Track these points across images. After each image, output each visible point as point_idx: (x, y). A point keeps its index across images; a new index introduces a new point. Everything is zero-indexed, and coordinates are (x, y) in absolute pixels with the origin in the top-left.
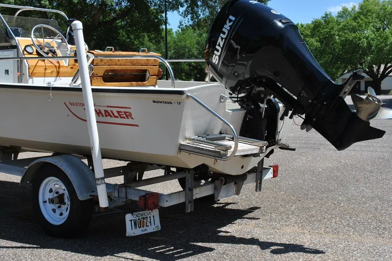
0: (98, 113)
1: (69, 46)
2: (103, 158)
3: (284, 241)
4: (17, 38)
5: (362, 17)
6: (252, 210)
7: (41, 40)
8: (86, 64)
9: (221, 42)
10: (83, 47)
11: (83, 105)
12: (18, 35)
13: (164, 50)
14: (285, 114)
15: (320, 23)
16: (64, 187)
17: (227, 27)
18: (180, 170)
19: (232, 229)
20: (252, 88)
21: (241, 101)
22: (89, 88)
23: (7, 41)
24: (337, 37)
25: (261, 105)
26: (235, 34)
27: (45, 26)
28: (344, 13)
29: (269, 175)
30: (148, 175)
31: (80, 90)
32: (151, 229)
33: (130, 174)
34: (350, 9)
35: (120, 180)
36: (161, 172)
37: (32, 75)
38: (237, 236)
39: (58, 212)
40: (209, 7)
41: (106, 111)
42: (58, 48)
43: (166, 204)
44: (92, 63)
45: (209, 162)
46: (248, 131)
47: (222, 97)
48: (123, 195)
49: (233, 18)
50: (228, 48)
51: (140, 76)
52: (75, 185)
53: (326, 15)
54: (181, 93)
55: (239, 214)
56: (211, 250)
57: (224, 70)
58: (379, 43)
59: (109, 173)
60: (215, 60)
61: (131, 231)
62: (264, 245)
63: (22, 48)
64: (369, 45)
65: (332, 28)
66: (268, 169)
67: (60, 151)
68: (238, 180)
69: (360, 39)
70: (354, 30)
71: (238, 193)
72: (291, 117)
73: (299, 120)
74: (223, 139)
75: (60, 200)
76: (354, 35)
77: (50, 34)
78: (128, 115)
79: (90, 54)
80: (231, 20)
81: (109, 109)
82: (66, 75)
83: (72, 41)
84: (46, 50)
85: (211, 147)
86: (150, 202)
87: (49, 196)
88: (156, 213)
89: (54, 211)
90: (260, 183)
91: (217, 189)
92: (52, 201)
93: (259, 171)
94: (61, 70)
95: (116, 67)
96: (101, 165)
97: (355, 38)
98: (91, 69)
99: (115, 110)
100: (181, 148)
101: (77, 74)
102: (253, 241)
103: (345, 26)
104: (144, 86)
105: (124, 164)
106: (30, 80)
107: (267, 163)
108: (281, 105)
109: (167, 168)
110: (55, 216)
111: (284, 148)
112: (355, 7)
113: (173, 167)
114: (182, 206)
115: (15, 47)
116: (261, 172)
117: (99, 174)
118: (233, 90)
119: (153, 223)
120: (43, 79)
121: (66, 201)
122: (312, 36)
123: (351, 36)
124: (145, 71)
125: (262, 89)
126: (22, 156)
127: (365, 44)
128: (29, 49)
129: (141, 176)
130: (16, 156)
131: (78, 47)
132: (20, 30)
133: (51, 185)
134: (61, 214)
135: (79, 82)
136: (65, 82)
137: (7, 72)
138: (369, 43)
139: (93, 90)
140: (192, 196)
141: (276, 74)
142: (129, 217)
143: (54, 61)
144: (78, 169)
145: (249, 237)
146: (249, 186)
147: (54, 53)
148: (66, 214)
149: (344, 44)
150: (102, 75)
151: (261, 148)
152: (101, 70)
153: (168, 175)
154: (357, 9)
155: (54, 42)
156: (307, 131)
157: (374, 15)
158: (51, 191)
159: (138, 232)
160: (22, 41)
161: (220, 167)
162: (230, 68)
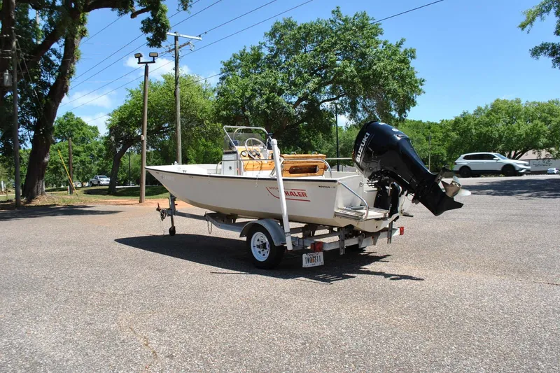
0: (286, 193)
1: (268, 151)
2: (289, 221)
3: (400, 273)
4: (236, 147)
5: (493, 114)
6: (385, 257)
7: (251, 147)
8: (279, 164)
9: (361, 148)
10: (277, 151)
11: (277, 189)
12: (236, 145)
13: (335, 143)
14: (402, 193)
15: (459, 120)
16: (267, 240)
17: (365, 140)
18: (339, 229)
19: (369, 267)
20: (381, 178)
21: (376, 185)
22: (281, 178)
23: (231, 149)
24: (474, 131)
25: (387, 187)
26: (370, 143)
27: (254, 139)
28: (479, 110)
29: (397, 233)
30: (317, 233)
31: (276, 180)
32: (318, 264)
33: (306, 232)
34: (483, 108)
35: (300, 235)
36: (327, 231)
37: (245, 170)
38: (371, 270)
39: (262, 253)
40: (368, 112)
41: (291, 192)
42: (261, 152)
43: (327, 249)
44: (283, 163)
45: (354, 223)
46: (379, 203)
47: (361, 183)
48: (301, 243)
49: (368, 134)
50: (366, 152)
51: (313, 170)
52: (273, 236)
53: (465, 113)
54: (335, 181)
55: (377, 259)
56: (354, 277)
57: (364, 166)
58: (508, 135)
59: (293, 231)
60: (358, 160)
61: (306, 264)
62: (387, 276)
63: (239, 153)
64: (500, 137)
65: (470, 124)
66: (395, 229)
67: (262, 216)
68: (375, 235)
69: (492, 132)
70: (487, 125)
71: (375, 244)
72: (407, 195)
73: (411, 197)
74: (362, 209)
75: (264, 246)
76: (487, 129)
77: (255, 143)
78: (304, 195)
79: (281, 158)
80: (367, 136)
81: (293, 191)
82: (267, 169)
83: (270, 147)
84: (254, 153)
85: (353, 214)
86: (317, 247)
87: (257, 243)
88: (321, 254)
89: (260, 252)
90: (391, 238)
91: (360, 241)
92: (259, 247)
93: (389, 231)
94: (263, 166)
95: (297, 164)
96: (289, 226)
97: (487, 131)
98: (282, 166)
99: (296, 192)
100: (336, 215)
101: (275, 169)
102: (380, 274)
103: (480, 121)
104: (315, 175)
105: (303, 225)
106: (244, 173)
107: (395, 225)
108: (400, 188)
109: (331, 228)
110: (261, 256)
111: (406, 215)
112: (487, 106)
113: (335, 227)
114: (337, 250)
115: (236, 152)
116: (391, 231)
117: (287, 230)
118: (370, 178)
119: (319, 260)
120: (252, 172)
121: (267, 247)
122: (454, 130)
123: (484, 130)
124: (316, 166)
125: (387, 178)
126: (238, 221)
127: (497, 136)
128: (244, 154)
129: (313, 233)
130: (234, 221)
131: (274, 151)
132: (238, 141)
133: (258, 237)
134: (264, 255)
135: (275, 174)
136: (266, 174)
137: (230, 168)
138: (500, 135)
139: (284, 180)
140: (344, 244)
141: (395, 168)
142: (304, 256)
143: (260, 162)
144: (274, 227)
145: (379, 271)
146: (382, 240)
147: (259, 155)
148: (267, 255)
149: (479, 135)
150: (288, 169)
151: (385, 214)
152: (288, 167)
153: (332, 233)
154: (489, 108)
155: (258, 148)
156: (416, 204)
157: (504, 112)
158: (258, 240)
159: (310, 265)
160: (239, 149)
161: (361, 226)
162: (368, 164)
